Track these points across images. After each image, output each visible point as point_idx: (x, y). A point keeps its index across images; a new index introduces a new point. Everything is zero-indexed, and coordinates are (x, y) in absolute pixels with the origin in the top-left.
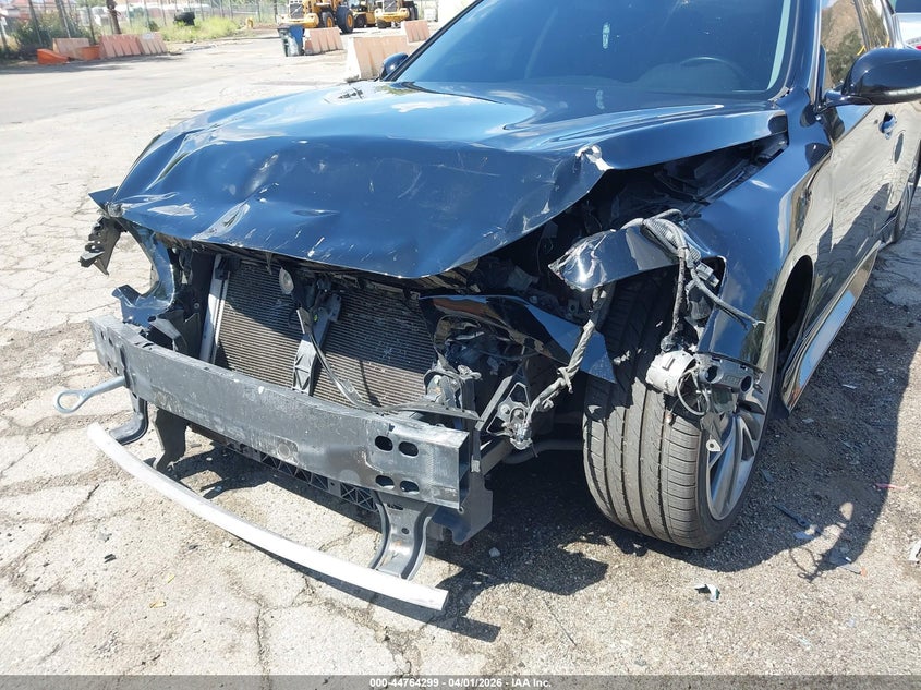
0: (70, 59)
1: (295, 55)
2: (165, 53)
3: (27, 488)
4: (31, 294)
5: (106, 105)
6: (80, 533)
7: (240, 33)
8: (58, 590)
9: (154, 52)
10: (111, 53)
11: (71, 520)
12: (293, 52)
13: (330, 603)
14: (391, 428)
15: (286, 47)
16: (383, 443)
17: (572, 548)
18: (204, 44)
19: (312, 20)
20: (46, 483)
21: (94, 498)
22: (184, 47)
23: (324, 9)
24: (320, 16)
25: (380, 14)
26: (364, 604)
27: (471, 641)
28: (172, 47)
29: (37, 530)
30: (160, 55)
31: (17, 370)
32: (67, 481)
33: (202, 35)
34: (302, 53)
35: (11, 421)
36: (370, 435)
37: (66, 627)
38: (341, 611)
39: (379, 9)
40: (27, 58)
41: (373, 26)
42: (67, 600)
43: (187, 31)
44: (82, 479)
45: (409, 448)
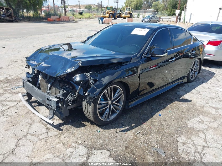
0: (54, 21)
1: (101, 24)
2: (74, 21)
3: (9, 101)
4: (24, 71)
5: (56, 32)
6: (14, 108)
7: (92, 17)
8: (7, 115)
9: (72, 20)
10: (62, 20)
11: (13, 107)
12: (101, 23)
13: (42, 123)
14: (49, 97)
15: (99, 22)
16: (48, 99)
17: (83, 122)
18: (83, 19)
19: (108, 16)
20: (12, 101)
21: (18, 104)
22: (79, 20)
23: (111, 13)
24: (109, 15)
25: (123, 15)
26: (47, 124)
27: (58, 131)
28: (76, 19)
29: (8, 107)
30: (73, 21)
31: (16, 83)
32: (15, 101)
33: (83, 17)
34: (103, 23)
35: (11, 91)
36: (47, 98)
37: (6, 120)
38: (43, 124)
39: (123, 14)
40: (46, 20)
41: (122, 18)
42: (8, 117)
43: (81, 16)
44: (18, 101)
45: (51, 100)
